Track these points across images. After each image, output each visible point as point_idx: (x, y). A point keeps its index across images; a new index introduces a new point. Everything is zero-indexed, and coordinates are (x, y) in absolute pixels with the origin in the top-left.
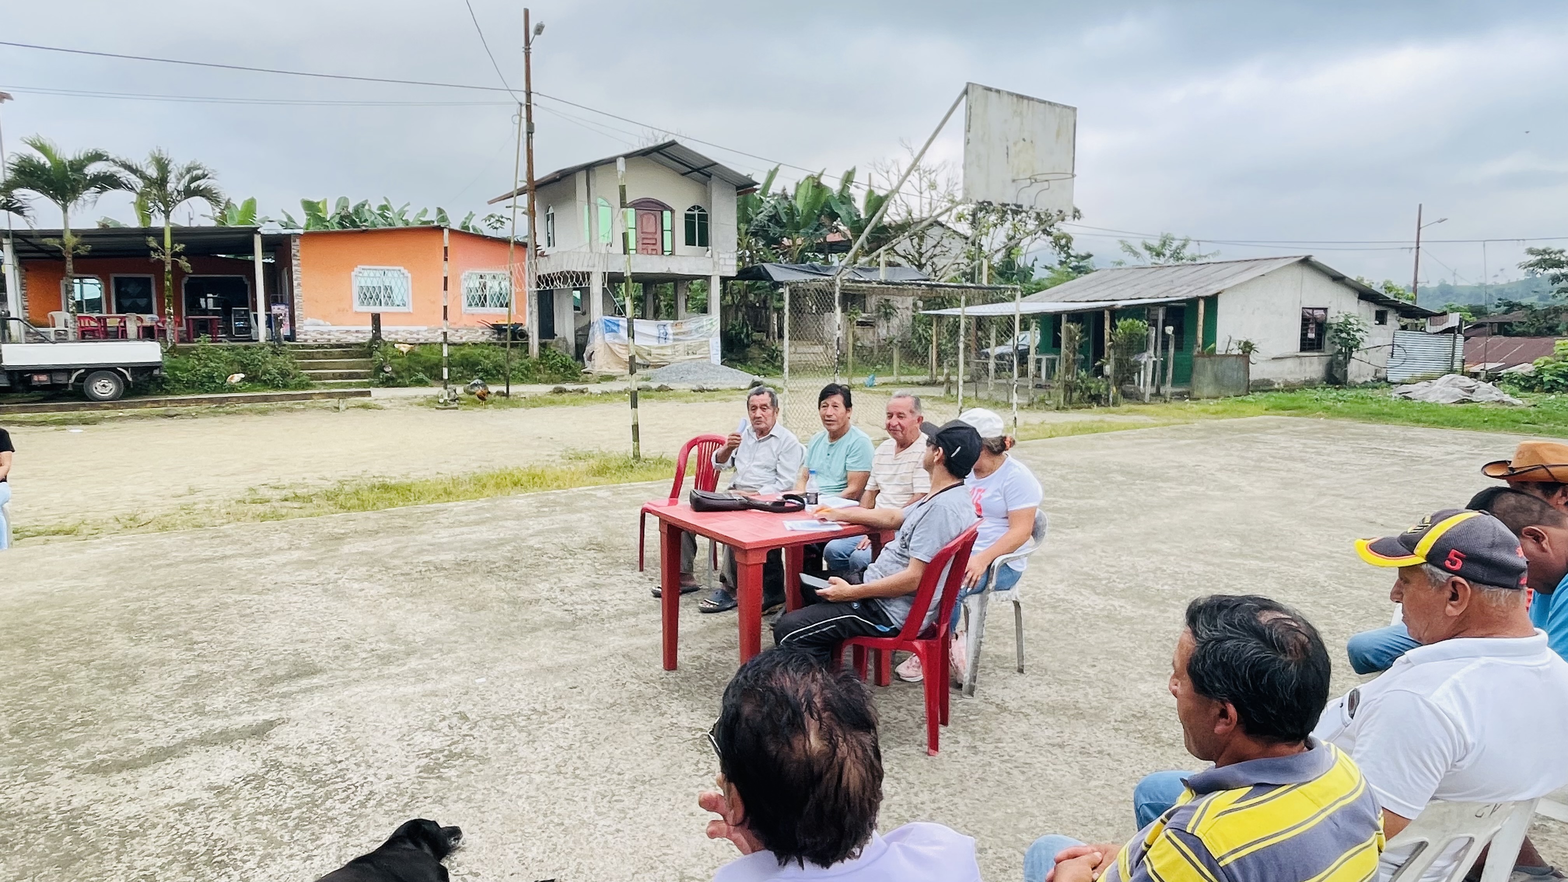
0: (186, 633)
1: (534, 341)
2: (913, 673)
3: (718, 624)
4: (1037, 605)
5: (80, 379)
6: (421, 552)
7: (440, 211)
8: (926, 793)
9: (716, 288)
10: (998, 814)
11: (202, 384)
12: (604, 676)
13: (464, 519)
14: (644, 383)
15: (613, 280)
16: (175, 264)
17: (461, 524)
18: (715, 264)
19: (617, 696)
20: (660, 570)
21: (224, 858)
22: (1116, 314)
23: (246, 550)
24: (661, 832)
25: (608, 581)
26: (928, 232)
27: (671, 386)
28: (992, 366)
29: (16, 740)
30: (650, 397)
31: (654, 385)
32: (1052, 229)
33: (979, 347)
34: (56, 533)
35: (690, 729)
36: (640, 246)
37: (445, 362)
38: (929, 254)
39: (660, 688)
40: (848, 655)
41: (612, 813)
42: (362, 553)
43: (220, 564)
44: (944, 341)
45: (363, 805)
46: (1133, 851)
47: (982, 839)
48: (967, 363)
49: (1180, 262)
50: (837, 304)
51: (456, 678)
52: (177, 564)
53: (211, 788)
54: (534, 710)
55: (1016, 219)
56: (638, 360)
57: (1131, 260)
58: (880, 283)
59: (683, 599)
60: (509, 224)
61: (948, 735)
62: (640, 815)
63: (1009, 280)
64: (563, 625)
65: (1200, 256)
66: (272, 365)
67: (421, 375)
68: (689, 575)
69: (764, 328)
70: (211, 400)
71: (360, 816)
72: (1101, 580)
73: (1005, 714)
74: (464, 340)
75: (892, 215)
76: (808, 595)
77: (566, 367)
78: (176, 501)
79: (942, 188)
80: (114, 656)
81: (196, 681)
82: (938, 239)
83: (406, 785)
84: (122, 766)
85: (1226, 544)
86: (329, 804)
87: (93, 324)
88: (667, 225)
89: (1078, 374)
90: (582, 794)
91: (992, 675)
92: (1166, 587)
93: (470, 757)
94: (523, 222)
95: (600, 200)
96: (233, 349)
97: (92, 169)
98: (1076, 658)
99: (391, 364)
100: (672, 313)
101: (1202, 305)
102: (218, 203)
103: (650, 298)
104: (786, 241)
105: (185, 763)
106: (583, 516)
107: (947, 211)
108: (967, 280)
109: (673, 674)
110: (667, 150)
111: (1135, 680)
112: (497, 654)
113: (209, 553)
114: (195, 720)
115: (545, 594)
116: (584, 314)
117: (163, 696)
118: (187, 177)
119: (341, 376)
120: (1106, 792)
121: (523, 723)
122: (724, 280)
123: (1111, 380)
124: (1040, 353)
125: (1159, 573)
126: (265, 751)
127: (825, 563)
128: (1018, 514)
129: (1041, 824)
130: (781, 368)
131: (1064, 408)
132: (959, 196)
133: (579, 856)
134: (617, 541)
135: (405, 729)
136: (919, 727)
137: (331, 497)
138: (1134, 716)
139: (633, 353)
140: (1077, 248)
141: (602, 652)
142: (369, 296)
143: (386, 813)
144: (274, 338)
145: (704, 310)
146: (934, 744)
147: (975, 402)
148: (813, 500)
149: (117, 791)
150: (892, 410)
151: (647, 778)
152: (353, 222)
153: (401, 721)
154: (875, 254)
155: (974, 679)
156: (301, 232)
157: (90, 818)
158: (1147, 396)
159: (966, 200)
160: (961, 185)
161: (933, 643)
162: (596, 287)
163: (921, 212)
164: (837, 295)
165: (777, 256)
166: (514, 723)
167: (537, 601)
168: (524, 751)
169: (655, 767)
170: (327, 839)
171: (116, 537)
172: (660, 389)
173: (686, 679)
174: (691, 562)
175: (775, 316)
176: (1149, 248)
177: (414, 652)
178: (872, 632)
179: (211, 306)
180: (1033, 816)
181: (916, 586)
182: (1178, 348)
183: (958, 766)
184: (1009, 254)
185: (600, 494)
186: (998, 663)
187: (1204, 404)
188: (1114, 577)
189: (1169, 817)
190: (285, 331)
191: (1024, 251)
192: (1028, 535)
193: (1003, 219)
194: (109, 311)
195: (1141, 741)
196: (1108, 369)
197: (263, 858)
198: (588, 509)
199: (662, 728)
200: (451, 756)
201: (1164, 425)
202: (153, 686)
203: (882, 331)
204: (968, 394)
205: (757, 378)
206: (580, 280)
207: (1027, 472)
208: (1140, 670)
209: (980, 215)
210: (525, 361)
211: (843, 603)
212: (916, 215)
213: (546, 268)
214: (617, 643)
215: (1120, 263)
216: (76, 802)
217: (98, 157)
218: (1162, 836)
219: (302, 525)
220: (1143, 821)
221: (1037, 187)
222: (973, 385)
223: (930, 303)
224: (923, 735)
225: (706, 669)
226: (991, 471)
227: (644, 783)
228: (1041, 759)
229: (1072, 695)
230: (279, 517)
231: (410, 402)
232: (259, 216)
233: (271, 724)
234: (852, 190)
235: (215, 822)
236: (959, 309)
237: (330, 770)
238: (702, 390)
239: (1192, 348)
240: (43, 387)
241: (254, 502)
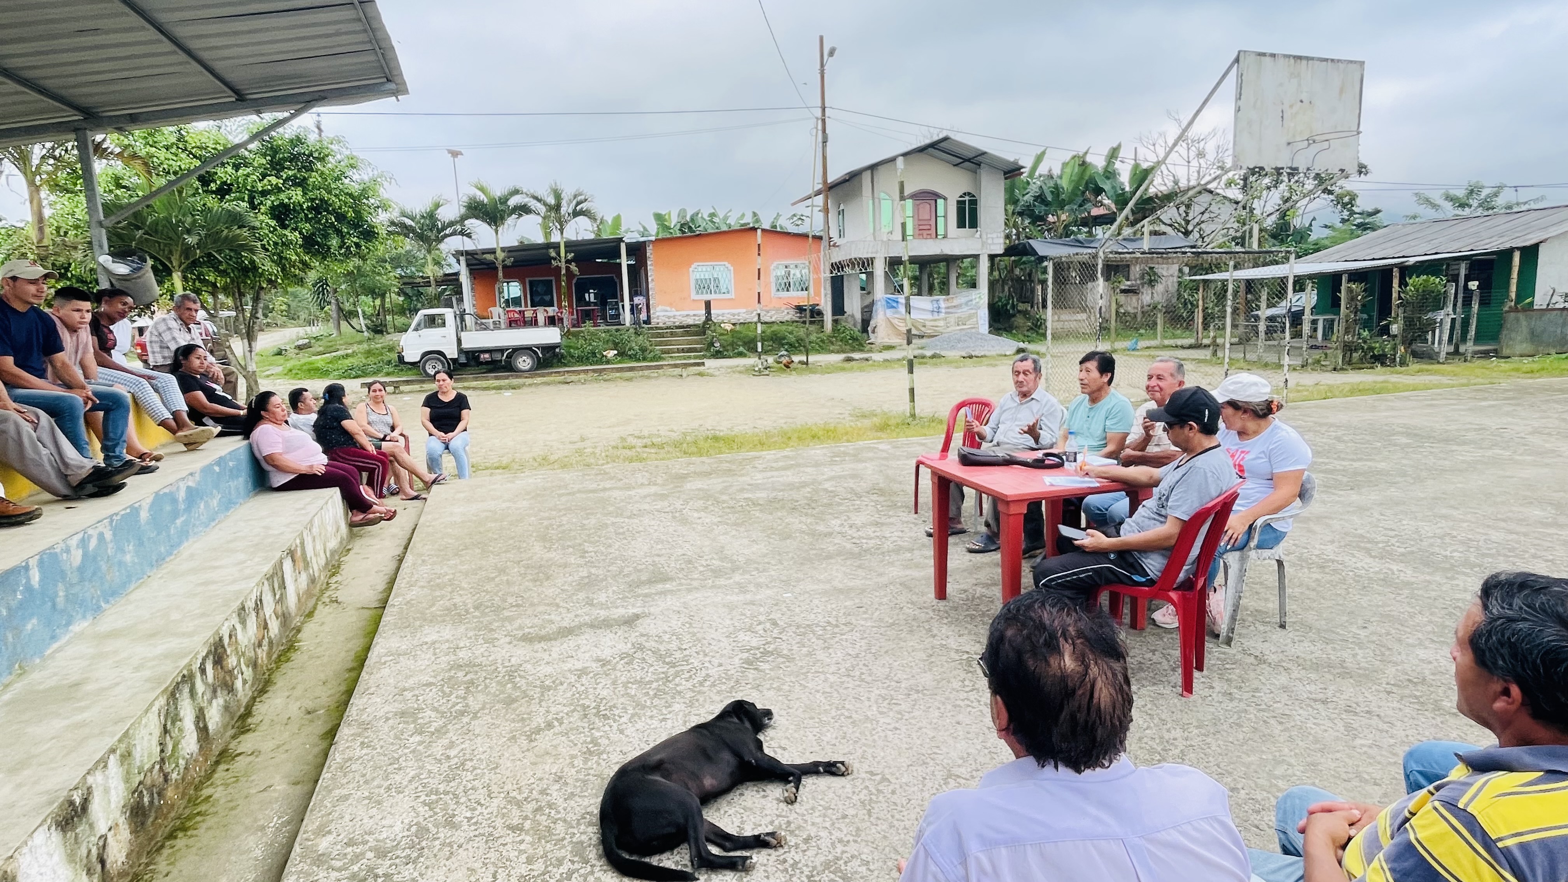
0: (580, 545)
1: (828, 317)
2: (1169, 621)
3: (983, 563)
4: (1304, 564)
5: (509, 356)
6: (742, 490)
7: (755, 214)
8: (1178, 730)
9: (984, 265)
10: (1253, 758)
11: (588, 359)
12: (885, 600)
13: (774, 465)
14: (920, 352)
15: (894, 263)
16: (568, 269)
17: (772, 469)
18: (983, 244)
19: (895, 617)
20: (931, 513)
21: (607, 712)
22: (1406, 271)
23: (619, 484)
24: (932, 734)
25: (888, 520)
26: (1196, 200)
27: (943, 353)
28: (1262, 327)
29: (477, 614)
30: (925, 363)
31: (929, 353)
32: (1334, 188)
33: (1249, 309)
34: (497, 468)
35: (957, 651)
36: (917, 232)
37: (759, 338)
38: (1197, 220)
39: (932, 614)
40: (1104, 599)
41: (891, 714)
42: (699, 490)
43: (602, 494)
44: (1211, 305)
45: (701, 684)
46: (1394, 817)
47: (1235, 780)
48: (1234, 326)
49: (1490, 212)
50: (1099, 275)
51: (769, 592)
52: (573, 494)
53: (598, 660)
54: (829, 622)
55: (1293, 180)
56: (914, 332)
57: (1431, 213)
58: (1143, 253)
59: (951, 540)
60: (808, 221)
61: (1203, 680)
62: (913, 718)
63: (1282, 242)
64: (851, 555)
65: (1518, 204)
66: (636, 343)
67: (741, 349)
68: (957, 518)
69: (1030, 300)
70: (594, 371)
71: (699, 692)
72: (1377, 543)
73: (1263, 666)
74: (773, 319)
75: (1158, 185)
76: (1065, 545)
77: (854, 339)
78: (571, 446)
79: (1211, 156)
80: (535, 558)
81: (586, 581)
82: (1206, 205)
83: (732, 672)
84: (542, 639)
85: (1537, 513)
86: (677, 680)
87: (516, 315)
88: (941, 212)
89: (1359, 334)
90: (866, 695)
91: (1252, 628)
92: (1455, 554)
93: (780, 655)
94: (819, 217)
95: (882, 195)
96: (608, 331)
97: (513, 202)
98: (1345, 618)
99: (719, 340)
100: (944, 289)
101: (1517, 258)
102: (595, 220)
103: (925, 277)
104: (1051, 218)
105: (582, 640)
106: (867, 465)
107: (1215, 179)
108: (1237, 244)
109: (942, 603)
110: (942, 145)
111: (1414, 646)
112: (800, 575)
113: (594, 486)
114: (587, 609)
115: (837, 529)
116: (869, 293)
117: (567, 590)
118: (574, 202)
119: (683, 351)
120: (1374, 752)
121: (821, 632)
122: (992, 257)
123: (1398, 340)
124: (1317, 314)
125: (1447, 540)
126: (633, 636)
127: (1083, 515)
128: (1285, 476)
129: (1298, 773)
130: (1044, 335)
131: (1342, 369)
132: (1229, 163)
133: (864, 745)
134: (896, 487)
135: (731, 629)
136: (1174, 670)
137: (677, 445)
138: (1409, 680)
139: (910, 326)
140: (1363, 204)
141: (883, 580)
142: (703, 286)
143: (718, 692)
144: (636, 322)
145: (973, 285)
146: (1188, 686)
147: (1242, 364)
148: (1072, 458)
149: (538, 655)
150: (1151, 373)
151: (920, 688)
152: (690, 228)
153: (728, 622)
154: (1139, 226)
155: (1232, 630)
156: (653, 238)
157: (522, 673)
158: (1443, 355)
159: (1236, 166)
160: (1230, 152)
161: (1190, 595)
162: (879, 269)
163: (1189, 181)
164: (1100, 266)
165: (1042, 232)
166: (813, 632)
167: (831, 534)
168: (821, 655)
169: (927, 679)
170: (676, 707)
171: (534, 472)
172: (934, 356)
173: (956, 609)
174: (959, 509)
175: (1039, 287)
176: (1450, 198)
177: (738, 568)
178: (1126, 580)
179: (592, 300)
180: (1289, 764)
181: (1173, 542)
182: (1484, 303)
183: (1212, 710)
184: (1283, 215)
185: (881, 446)
186: (1259, 617)
187: (1514, 363)
188: (1393, 541)
189: (1437, 789)
190: (643, 316)
191: (1301, 212)
192: (1294, 496)
193: (1277, 183)
194: (526, 306)
195: (1416, 706)
196: (1395, 329)
197: (633, 716)
198: (871, 459)
199: (933, 647)
200: (766, 653)
201: (1463, 385)
202: (559, 582)
203: (1146, 297)
204: (1234, 356)
205: (1022, 345)
206: (866, 264)
207: (1293, 434)
208: (1420, 635)
209: (1252, 179)
210: (821, 335)
211: (1100, 554)
212: (1183, 184)
213: (838, 256)
214: (895, 573)
215: (1414, 217)
216: (514, 661)
217: (516, 192)
218: (1429, 806)
219: (657, 467)
220: (1413, 787)
221: (1314, 148)
222: (1241, 347)
223: (1195, 269)
224: (1177, 678)
225: (972, 602)
226: (1256, 433)
227: (918, 692)
228: (1301, 712)
229: (1339, 654)
230: (641, 460)
231: (733, 370)
232: (623, 228)
233: (637, 617)
234: (1118, 165)
235: (600, 686)
236: (1228, 274)
237: (678, 655)
238: (971, 357)
239: (1502, 303)
240: (487, 363)
241: (624, 448)
